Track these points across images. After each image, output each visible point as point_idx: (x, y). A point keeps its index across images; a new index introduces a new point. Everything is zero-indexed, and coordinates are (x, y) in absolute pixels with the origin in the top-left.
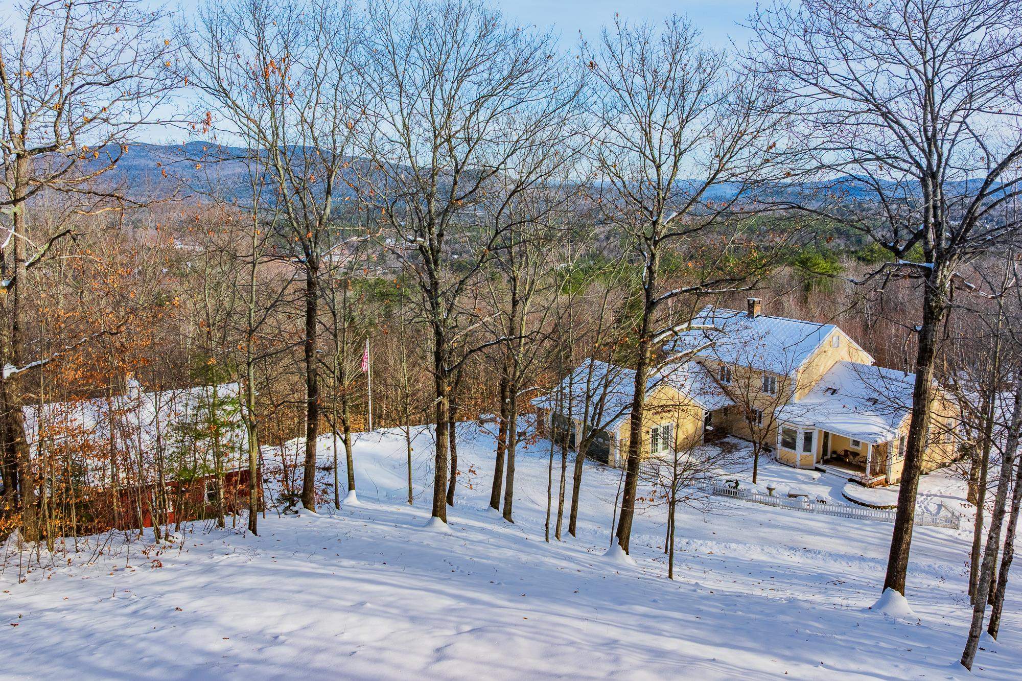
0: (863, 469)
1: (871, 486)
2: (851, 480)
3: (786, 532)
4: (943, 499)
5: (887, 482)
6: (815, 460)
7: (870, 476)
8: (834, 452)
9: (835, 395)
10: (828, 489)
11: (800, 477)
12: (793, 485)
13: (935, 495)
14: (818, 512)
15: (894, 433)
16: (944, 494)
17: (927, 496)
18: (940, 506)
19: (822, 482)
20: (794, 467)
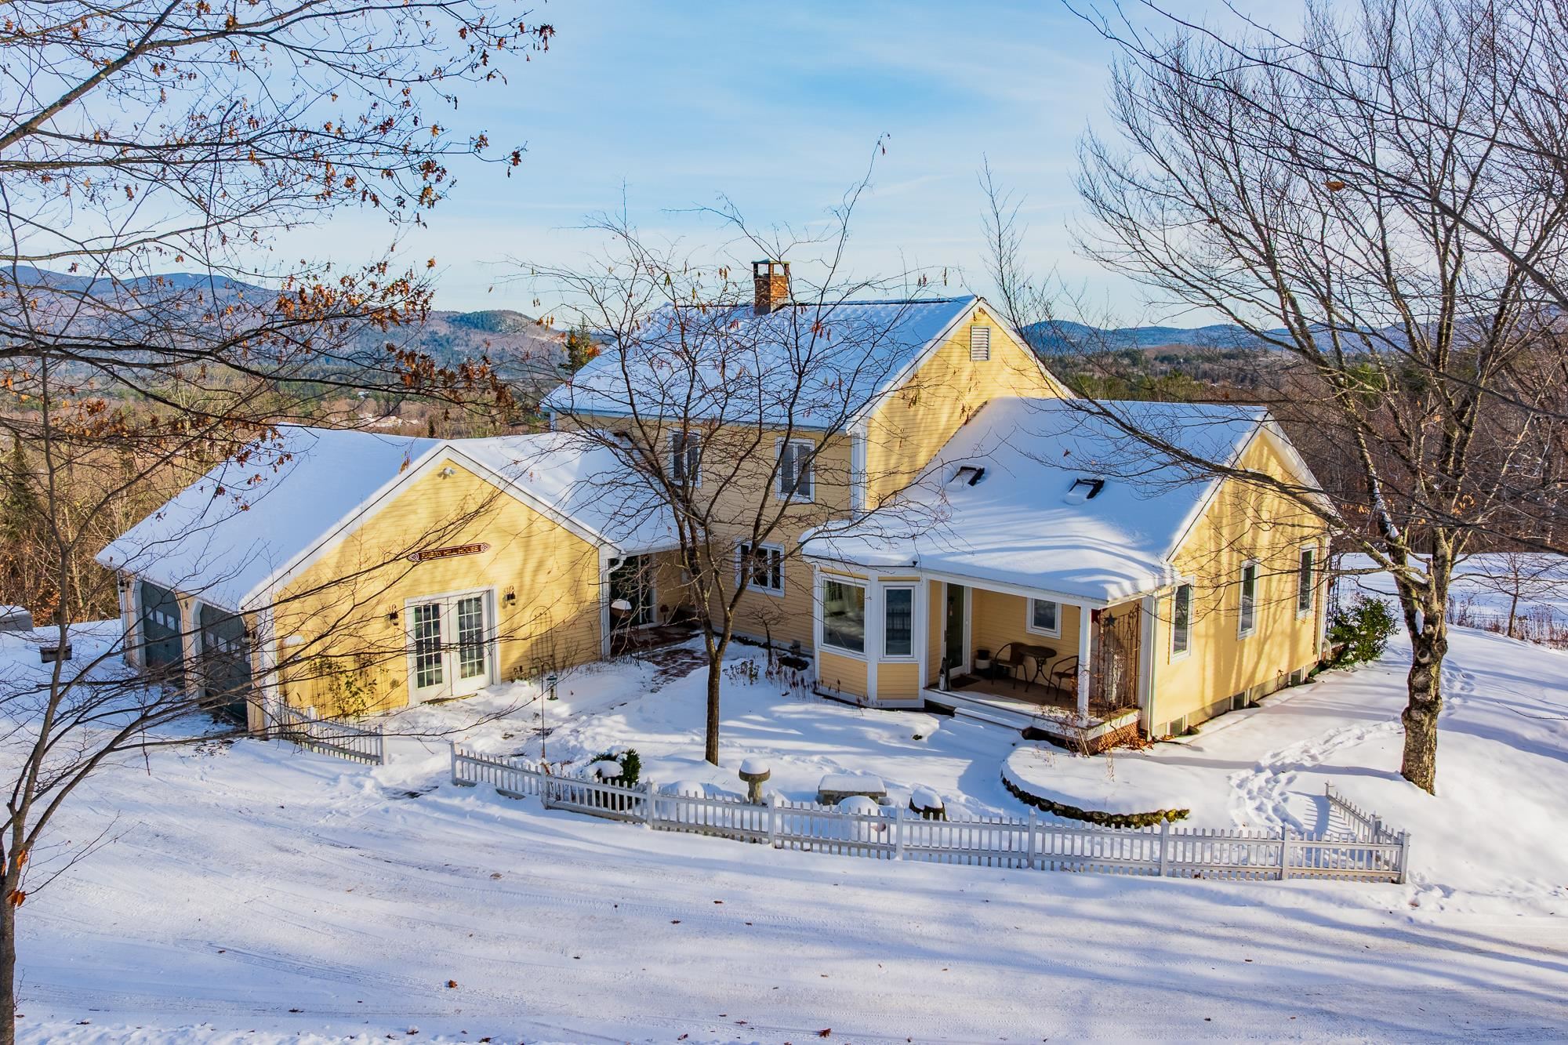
0: (1068, 698)
1: (1094, 749)
2: (1033, 735)
3: (773, 949)
4: (1332, 778)
5: (1142, 732)
6: (922, 680)
7: (1087, 717)
8: (982, 654)
9: (981, 485)
10: (959, 766)
11: (872, 733)
12: (843, 761)
13: (1300, 767)
14: (911, 853)
15: (1159, 570)
16: (1322, 760)
17: (1277, 770)
18: (1324, 803)
19: (941, 746)
20: (859, 705)
